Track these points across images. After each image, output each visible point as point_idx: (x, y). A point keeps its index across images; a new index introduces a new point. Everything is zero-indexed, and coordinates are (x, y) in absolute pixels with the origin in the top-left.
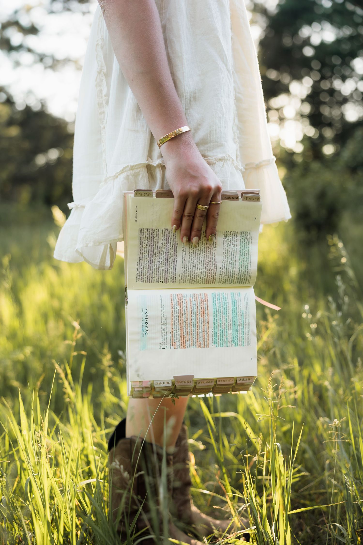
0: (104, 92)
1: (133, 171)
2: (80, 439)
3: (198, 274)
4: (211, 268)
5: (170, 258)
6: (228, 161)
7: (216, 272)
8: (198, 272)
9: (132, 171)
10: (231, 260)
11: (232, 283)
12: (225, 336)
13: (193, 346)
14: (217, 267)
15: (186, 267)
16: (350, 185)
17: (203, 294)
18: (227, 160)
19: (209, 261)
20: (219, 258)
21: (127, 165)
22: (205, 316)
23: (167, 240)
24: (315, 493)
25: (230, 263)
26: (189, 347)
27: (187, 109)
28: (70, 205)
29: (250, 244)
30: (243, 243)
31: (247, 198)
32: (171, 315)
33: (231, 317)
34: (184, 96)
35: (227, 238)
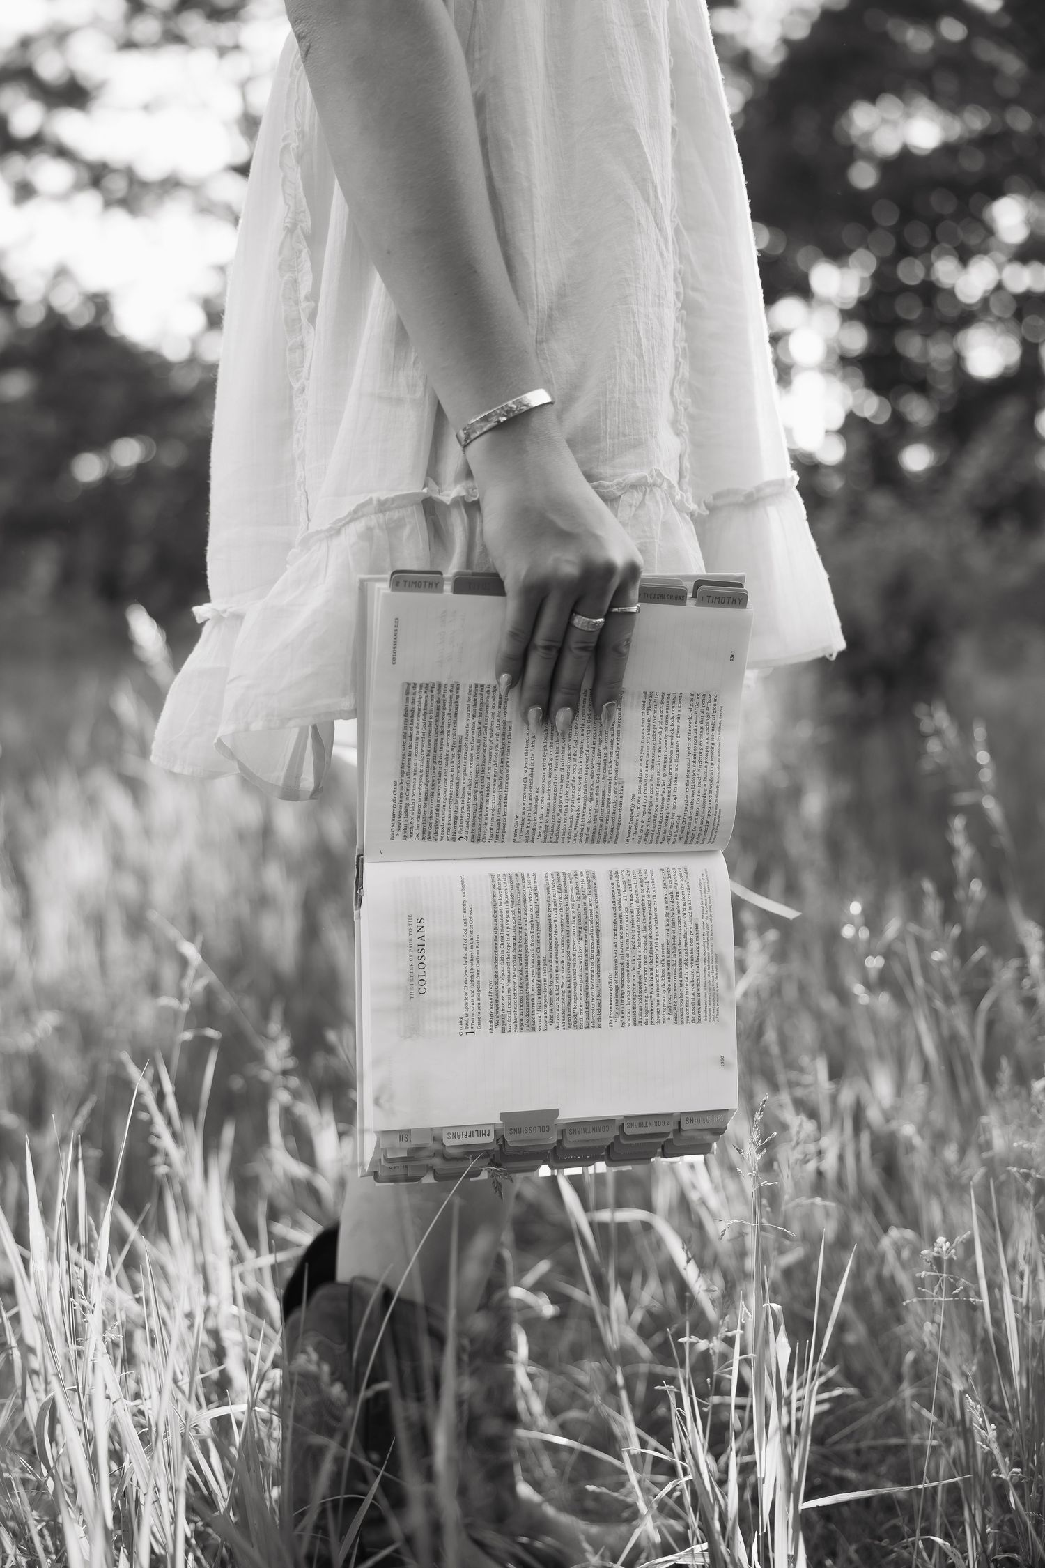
0: (305, 288)
1: (385, 515)
2: (198, 1284)
3: (568, 815)
4: (607, 796)
5: (490, 768)
6: (657, 490)
7: (620, 810)
8: (569, 807)
9: (381, 516)
10: (665, 775)
11: (666, 841)
12: (646, 995)
13: (554, 1025)
14: (624, 795)
15: (534, 796)
16: (979, 559)
17: (582, 873)
18: (654, 485)
19: (601, 777)
20: (629, 769)
21: (367, 498)
22: (589, 938)
23: (483, 718)
24: (872, 1448)
25: (661, 783)
26: (543, 1028)
27: (542, 342)
28: (200, 611)
29: (716, 730)
30: (696, 725)
31: (711, 599)
32: (491, 936)
33: (663, 939)
34: (535, 304)
35: (651, 713)
